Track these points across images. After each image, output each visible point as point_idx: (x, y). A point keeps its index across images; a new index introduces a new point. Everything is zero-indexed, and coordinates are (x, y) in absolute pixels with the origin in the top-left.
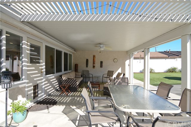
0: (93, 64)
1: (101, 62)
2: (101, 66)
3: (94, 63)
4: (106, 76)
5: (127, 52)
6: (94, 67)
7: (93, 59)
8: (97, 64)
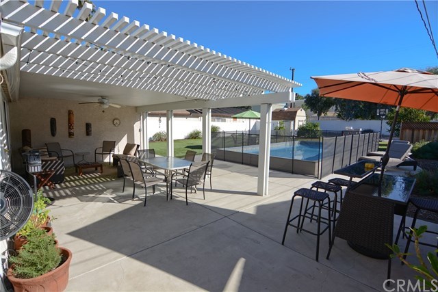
0: (69, 128)
1: (88, 126)
2: (88, 133)
3: (70, 126)
4: (100, 151)
5: (136, 108)
6: (71, 135)
7: (69, 119)
8: (79, 130)
